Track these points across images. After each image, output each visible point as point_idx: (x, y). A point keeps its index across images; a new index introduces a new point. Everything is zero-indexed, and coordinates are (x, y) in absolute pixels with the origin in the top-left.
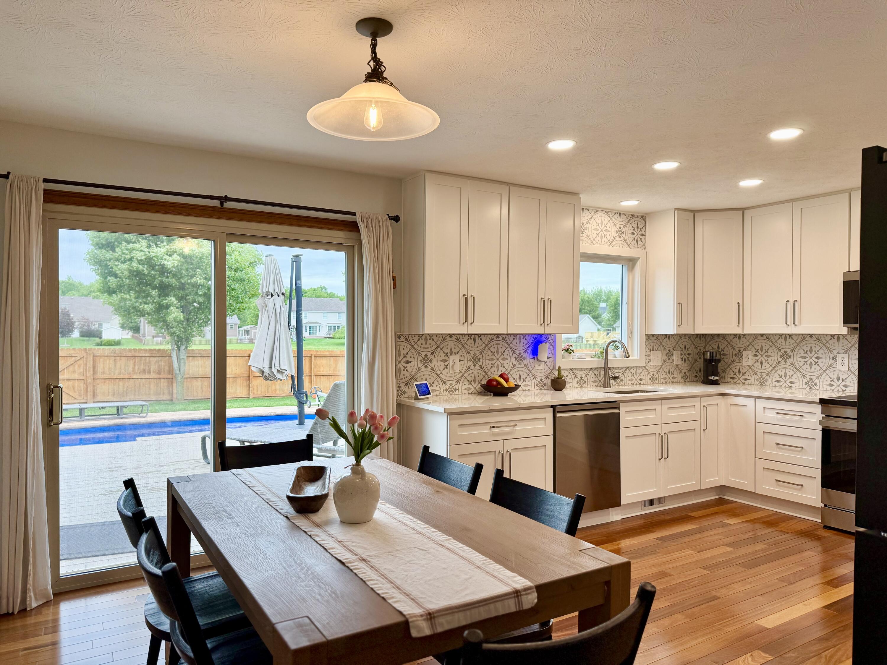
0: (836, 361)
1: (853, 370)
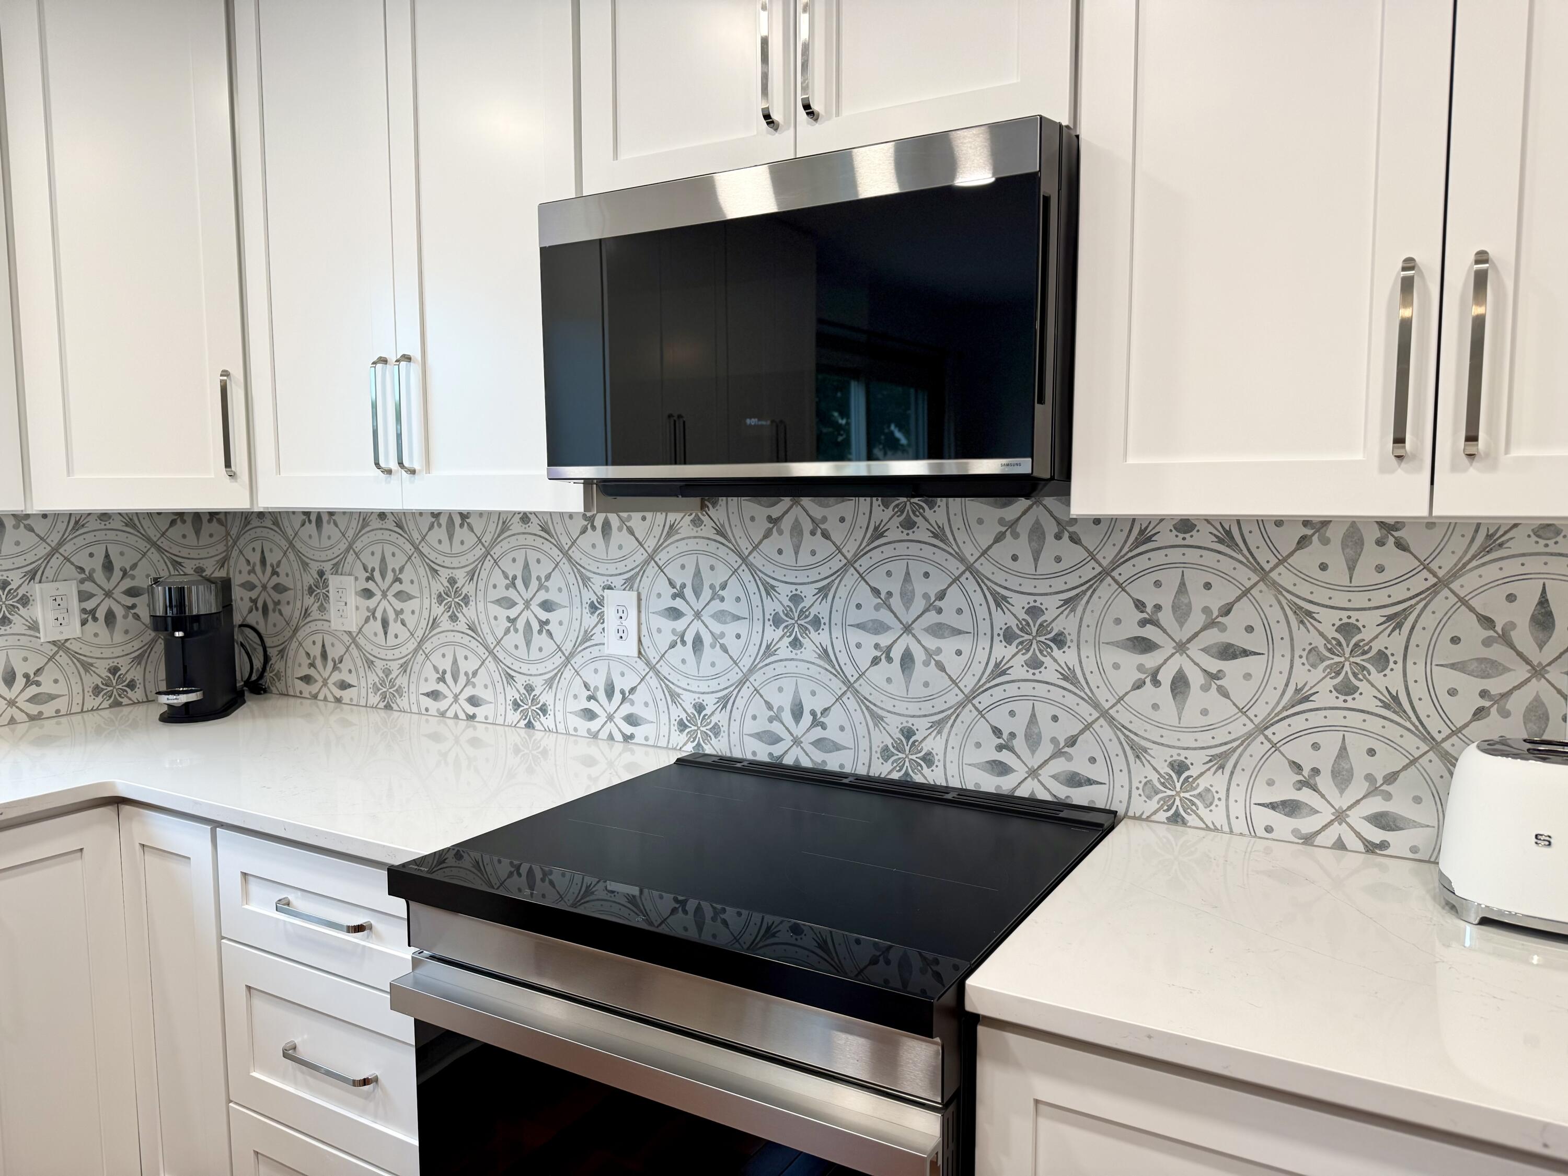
0: (601, 620)
1: (653, 655)
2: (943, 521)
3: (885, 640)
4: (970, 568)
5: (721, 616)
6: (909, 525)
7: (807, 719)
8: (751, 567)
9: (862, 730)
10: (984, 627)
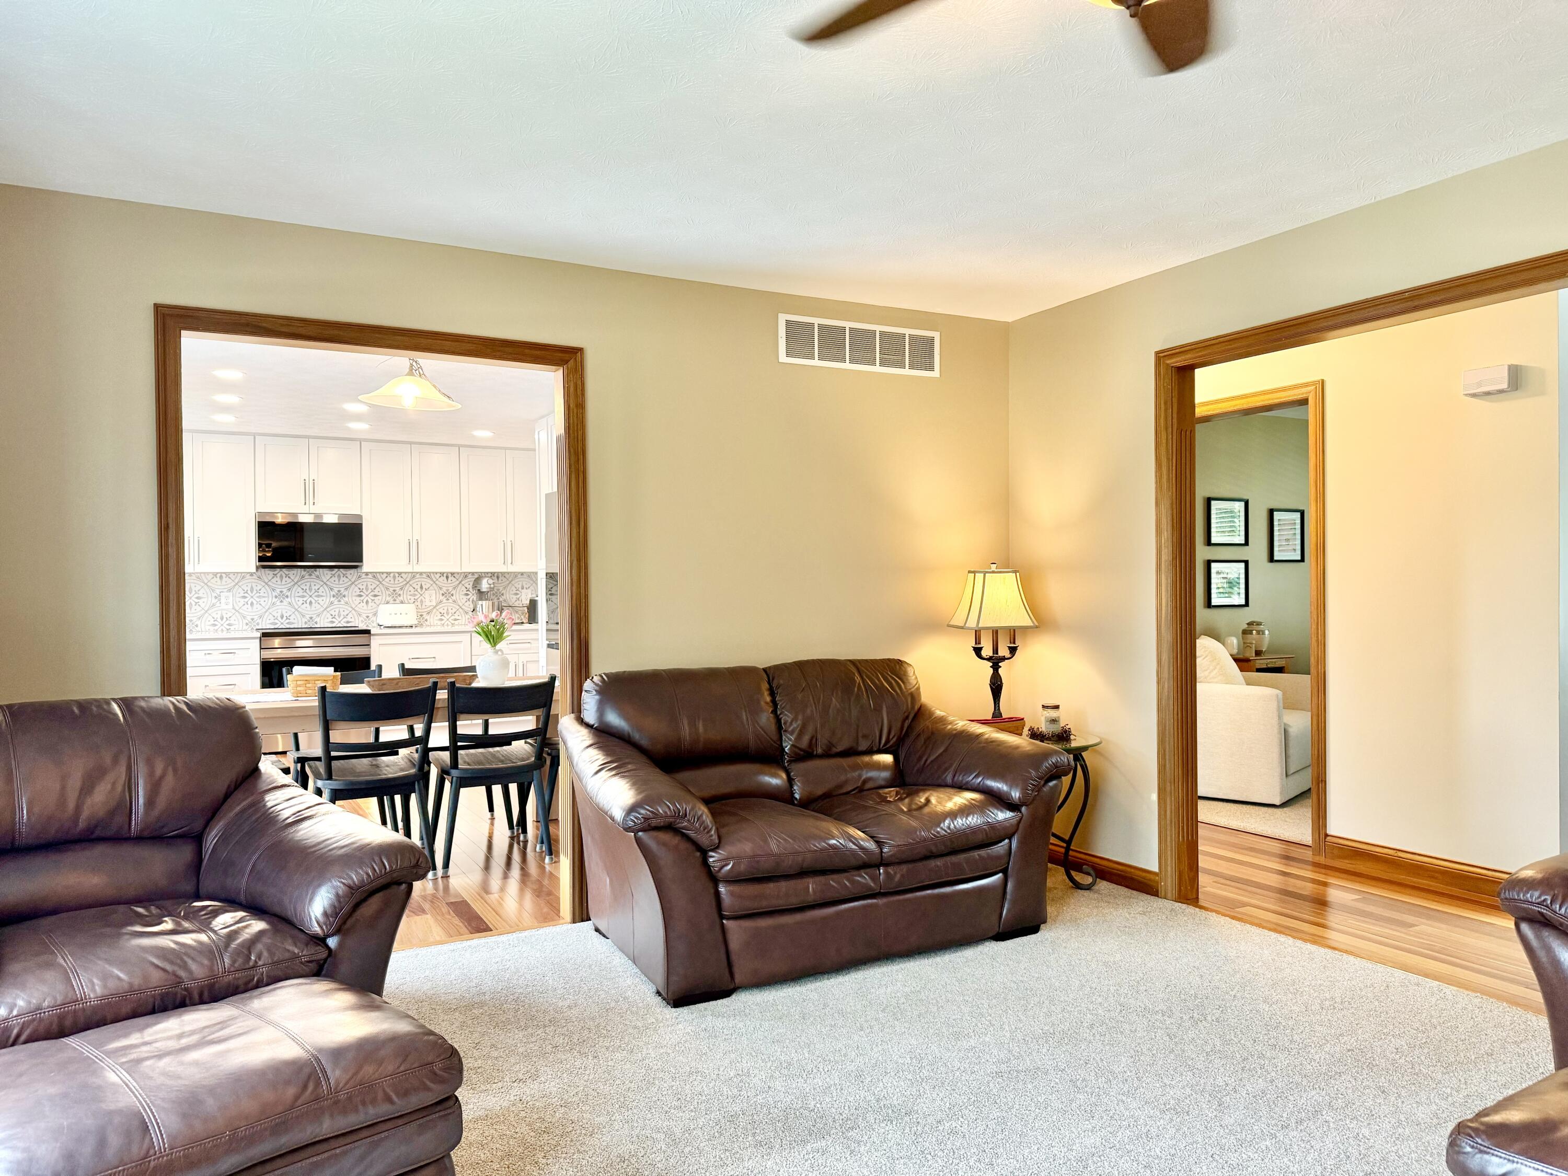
0: (220, 600)
1: (237, 608)
2: (318, 574)
3: (305, 599)
4: (325, 583)
5: (259, 597)
6: (310, 575)
7: (285, 618)
8: (269, 586)
9: (300, 619)
10: (328, 595)
